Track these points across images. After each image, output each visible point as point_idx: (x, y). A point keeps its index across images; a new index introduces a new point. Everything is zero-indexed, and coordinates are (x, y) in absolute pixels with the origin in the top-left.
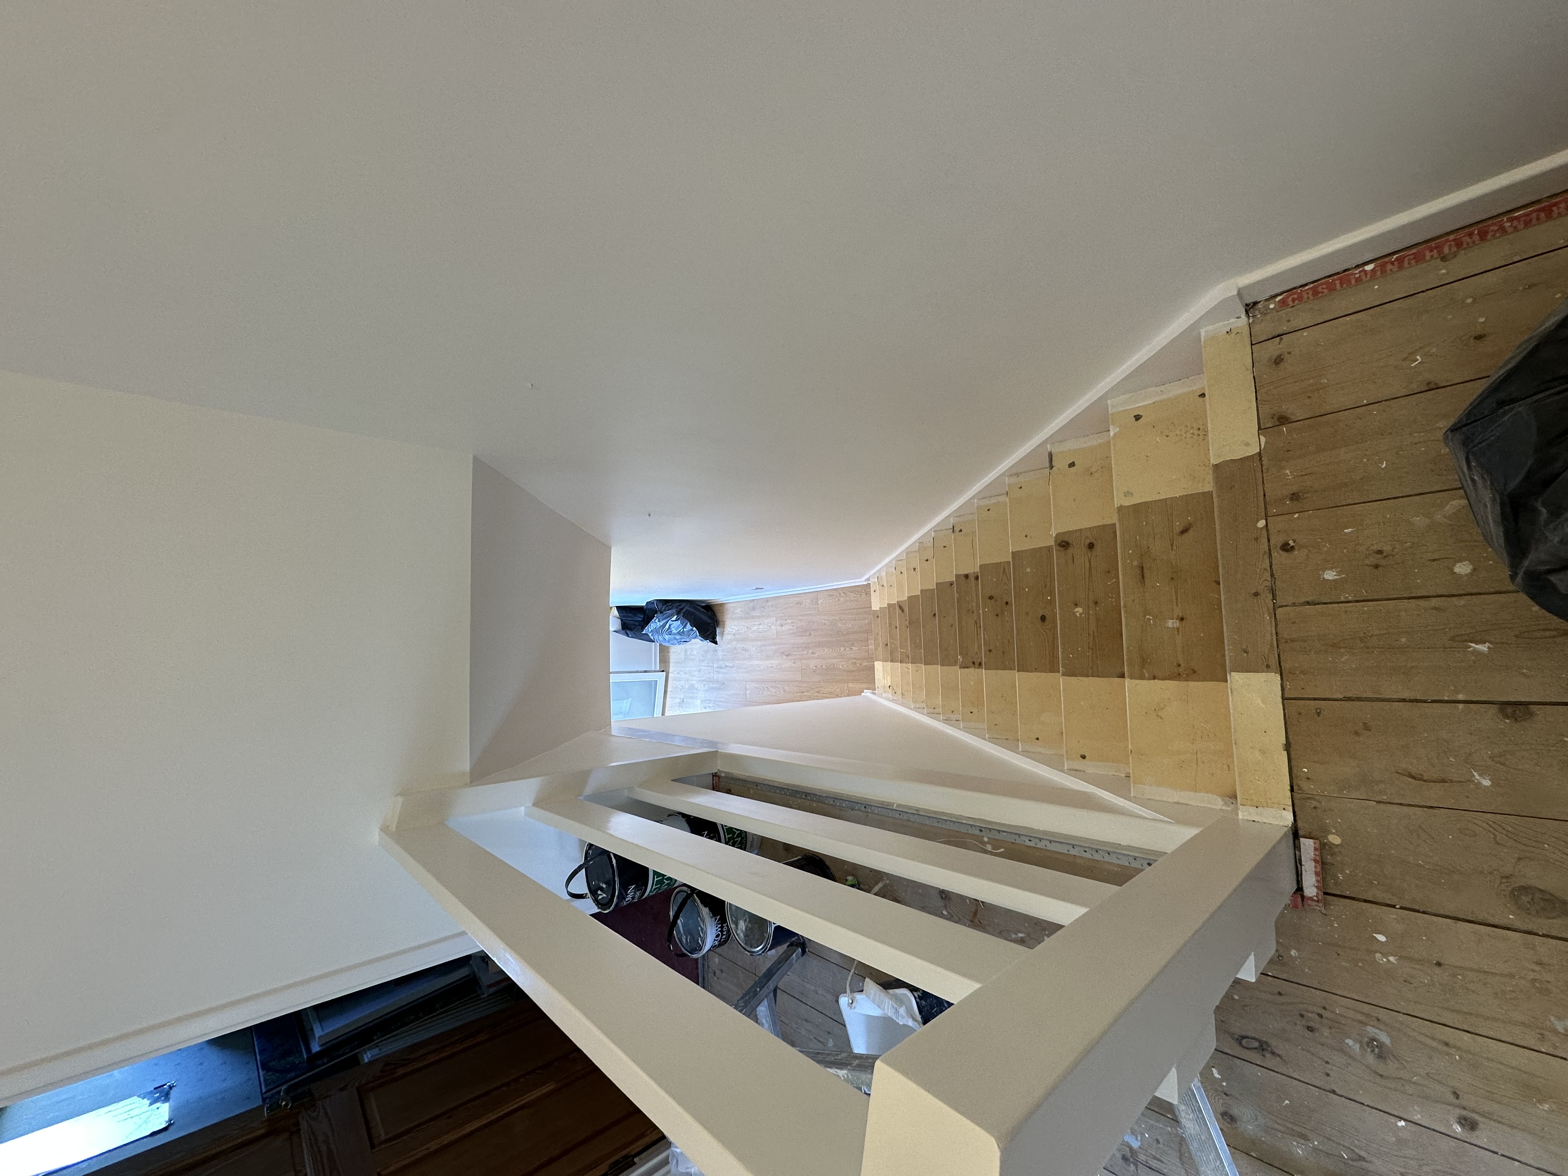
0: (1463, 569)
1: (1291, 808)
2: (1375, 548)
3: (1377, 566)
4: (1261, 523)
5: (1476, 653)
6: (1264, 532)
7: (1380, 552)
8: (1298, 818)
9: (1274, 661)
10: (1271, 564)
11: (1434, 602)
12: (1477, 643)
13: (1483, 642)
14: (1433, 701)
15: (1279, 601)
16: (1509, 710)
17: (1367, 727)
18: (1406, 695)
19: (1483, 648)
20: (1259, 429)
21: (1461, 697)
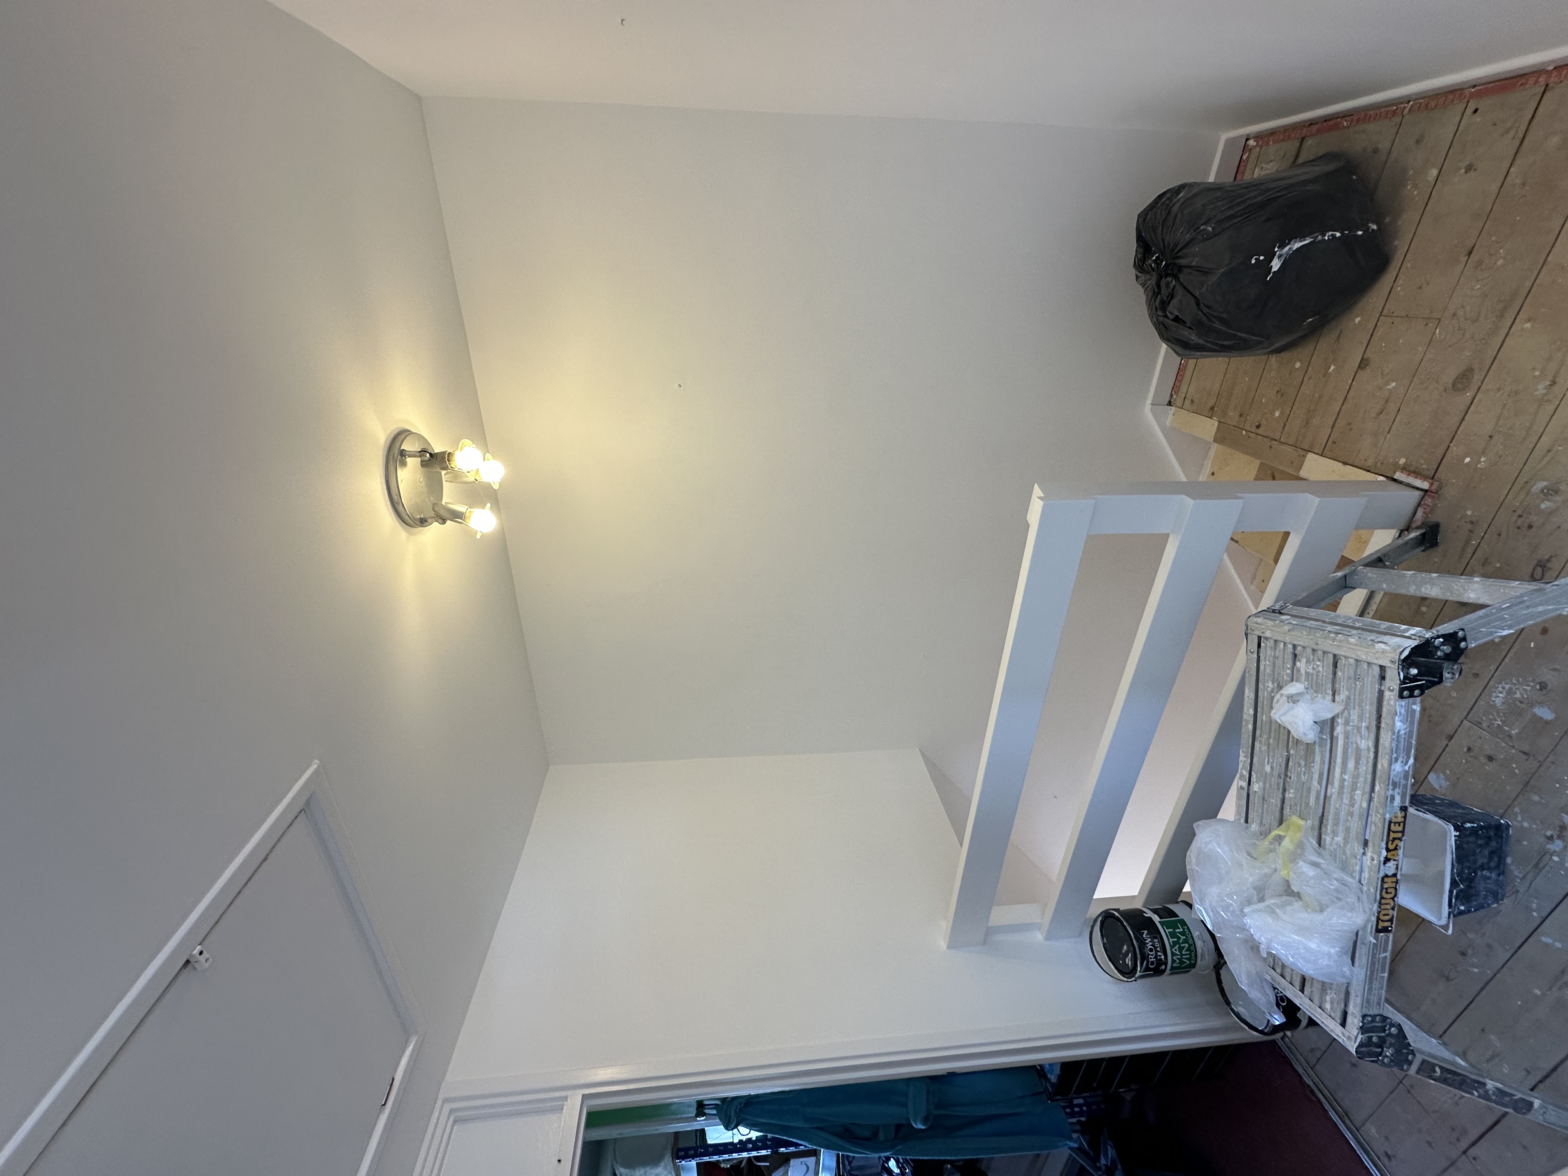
0: (1298, 365)
1: (1377, 476)
2: (1275, 392)
3: (1283, 395)
4: (1244, 432)
5: (1333, 370)
6: (1248, 433)
7: (1278, 392)
8: (1384, 475)
9: (1302, 453)
10: (1262, 435)
11: (1306, 379)
12: (1329, 369)
13: (1330, 367)
14: (1348, 393)
15: (1277, 438)
16: (1362, 366)
17: (1350, 424)
18: (1340, 403)
19: (1332, 367)
20: (1210, 418)
21: (1350, 382)
